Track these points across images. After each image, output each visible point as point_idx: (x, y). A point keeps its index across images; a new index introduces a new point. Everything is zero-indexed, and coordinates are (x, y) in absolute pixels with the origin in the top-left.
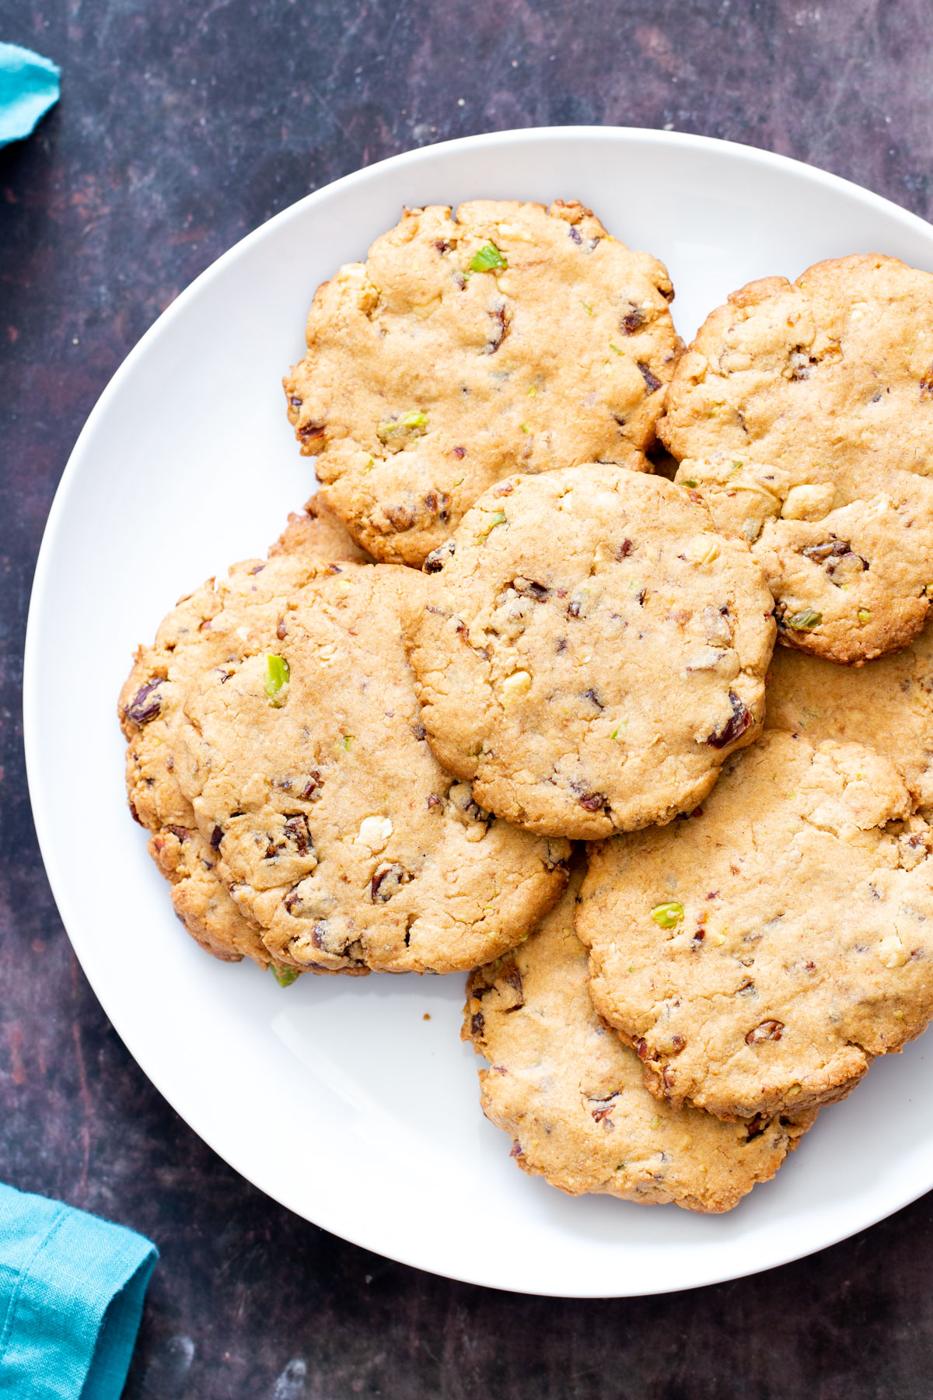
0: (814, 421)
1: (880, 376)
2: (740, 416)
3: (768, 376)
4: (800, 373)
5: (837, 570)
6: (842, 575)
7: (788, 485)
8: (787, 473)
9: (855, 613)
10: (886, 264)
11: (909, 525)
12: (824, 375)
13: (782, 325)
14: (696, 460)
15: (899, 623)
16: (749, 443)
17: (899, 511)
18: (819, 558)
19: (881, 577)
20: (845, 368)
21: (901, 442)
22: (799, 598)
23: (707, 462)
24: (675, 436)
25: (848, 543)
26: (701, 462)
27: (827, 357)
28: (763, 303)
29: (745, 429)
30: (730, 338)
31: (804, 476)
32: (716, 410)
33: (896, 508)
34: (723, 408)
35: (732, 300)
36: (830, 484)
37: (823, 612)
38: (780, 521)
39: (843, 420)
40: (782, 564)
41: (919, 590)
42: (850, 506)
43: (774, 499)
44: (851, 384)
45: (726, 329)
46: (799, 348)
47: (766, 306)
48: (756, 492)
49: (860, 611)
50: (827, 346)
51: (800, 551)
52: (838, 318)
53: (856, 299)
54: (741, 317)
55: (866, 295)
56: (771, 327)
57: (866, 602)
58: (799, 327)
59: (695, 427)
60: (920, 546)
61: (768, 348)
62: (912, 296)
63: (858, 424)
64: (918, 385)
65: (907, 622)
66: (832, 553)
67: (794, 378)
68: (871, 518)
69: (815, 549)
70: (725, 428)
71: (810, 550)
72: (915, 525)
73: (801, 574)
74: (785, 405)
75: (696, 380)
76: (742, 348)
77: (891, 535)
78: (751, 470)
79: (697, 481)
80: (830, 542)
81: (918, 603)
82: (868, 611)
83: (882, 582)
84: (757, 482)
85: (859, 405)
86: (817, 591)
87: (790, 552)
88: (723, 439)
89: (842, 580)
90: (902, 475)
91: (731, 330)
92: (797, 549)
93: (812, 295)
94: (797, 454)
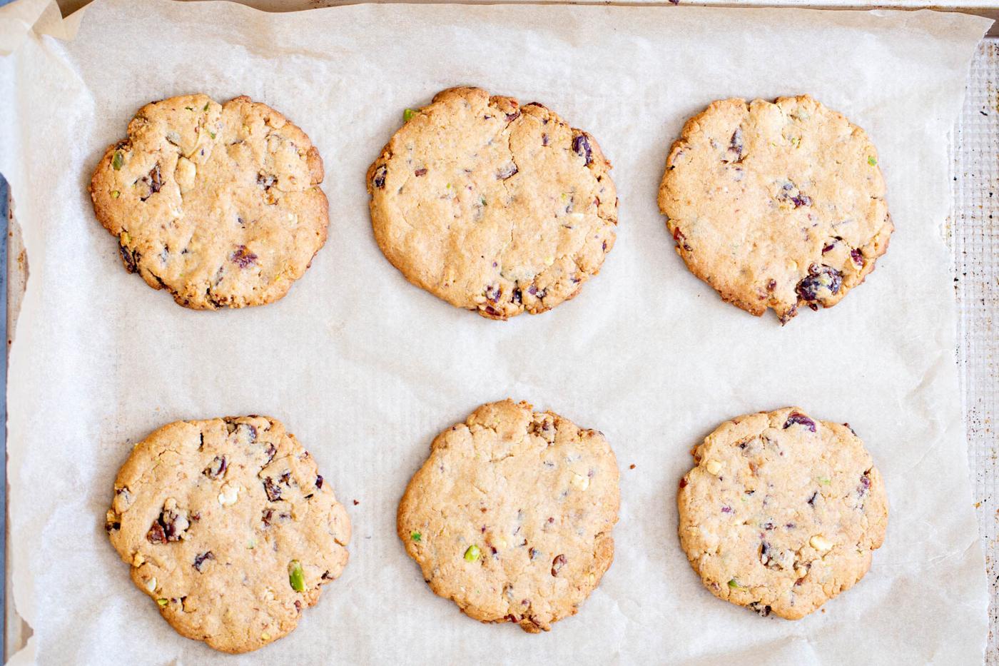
0: (231, 183)
1: (252, 224)
2: (242, 142)
3: (262, 161)
4: (262, 180)
5: (144, 183)
6: (141, 185)
7: (198, 163)
8: (204, 163)
9: (118, 189)
10: (318, 238)
11: (163, 227)
12: (257, 192)
13: (291, 172)
14: (220, 113)
15: (109, 214)
16: (226, 145)
17: (172, 223)
18: (153, 173)
19: (136, 207)
20: (260, 205)
21: (211, 231)
22: (131, 159)
23: (217, 119)
24: (237, 104)
25: (158, 191)
26: (219, 116)
27: (268, 196)
28: (307, 166)
29: (234, 143)
30: (287, 142)
31: (201, 172)
32: (247, 128)
33: (174, 222)
34: (247, 133)
35: (312, 149)
36: (194, 186)
37: (120, 171)
38: (177, 155)
39: (229, 200)
40: (151, 152)
41: (126, 228)
42: (180, 196)
43: (190, 154)
44: (250, 207)
45: (293, 141)
46: (276, 181)
47: (305, 167)
48: (196, 143)
49: (119, 193)
50: (274, 196)
51: (158, 164)
52: (290, 205)
53: (300, 219)
54: (301, 152)
55: (301, 224)
56: (290, 166)
57: (123, 196)
58: (288, 182)
59: (239, 115)
60: (150, 231)
61: (278, 163)
62: (295, 249)
63: (226, 207)
64: (243, 244)
65: (109, 218)
66: (154, 182)
67: (260, 176)
68: (170, 206)
69: (158, 172)
70: (236, 133)
71: (158, 170)
72: (163, 230)
73: (144, 163)
74: (243, 168)
75: (267, 121)
76: (280, 148)
77: (158, 216)
78: (209, 143)
79: (207, 112)
80: (161, 182)
81: (119, 226)
82: (118, 197)
83: (133, 208)
84: (202, 145)
85: (238, 210)
86: (132, 170)
87: (157, 158)
88: (230, 130)
89: (138, 185)
90: (193, 228)
91: (292, 144)
92: (160, 162)
93: (307, 193)
94: (214, 170)
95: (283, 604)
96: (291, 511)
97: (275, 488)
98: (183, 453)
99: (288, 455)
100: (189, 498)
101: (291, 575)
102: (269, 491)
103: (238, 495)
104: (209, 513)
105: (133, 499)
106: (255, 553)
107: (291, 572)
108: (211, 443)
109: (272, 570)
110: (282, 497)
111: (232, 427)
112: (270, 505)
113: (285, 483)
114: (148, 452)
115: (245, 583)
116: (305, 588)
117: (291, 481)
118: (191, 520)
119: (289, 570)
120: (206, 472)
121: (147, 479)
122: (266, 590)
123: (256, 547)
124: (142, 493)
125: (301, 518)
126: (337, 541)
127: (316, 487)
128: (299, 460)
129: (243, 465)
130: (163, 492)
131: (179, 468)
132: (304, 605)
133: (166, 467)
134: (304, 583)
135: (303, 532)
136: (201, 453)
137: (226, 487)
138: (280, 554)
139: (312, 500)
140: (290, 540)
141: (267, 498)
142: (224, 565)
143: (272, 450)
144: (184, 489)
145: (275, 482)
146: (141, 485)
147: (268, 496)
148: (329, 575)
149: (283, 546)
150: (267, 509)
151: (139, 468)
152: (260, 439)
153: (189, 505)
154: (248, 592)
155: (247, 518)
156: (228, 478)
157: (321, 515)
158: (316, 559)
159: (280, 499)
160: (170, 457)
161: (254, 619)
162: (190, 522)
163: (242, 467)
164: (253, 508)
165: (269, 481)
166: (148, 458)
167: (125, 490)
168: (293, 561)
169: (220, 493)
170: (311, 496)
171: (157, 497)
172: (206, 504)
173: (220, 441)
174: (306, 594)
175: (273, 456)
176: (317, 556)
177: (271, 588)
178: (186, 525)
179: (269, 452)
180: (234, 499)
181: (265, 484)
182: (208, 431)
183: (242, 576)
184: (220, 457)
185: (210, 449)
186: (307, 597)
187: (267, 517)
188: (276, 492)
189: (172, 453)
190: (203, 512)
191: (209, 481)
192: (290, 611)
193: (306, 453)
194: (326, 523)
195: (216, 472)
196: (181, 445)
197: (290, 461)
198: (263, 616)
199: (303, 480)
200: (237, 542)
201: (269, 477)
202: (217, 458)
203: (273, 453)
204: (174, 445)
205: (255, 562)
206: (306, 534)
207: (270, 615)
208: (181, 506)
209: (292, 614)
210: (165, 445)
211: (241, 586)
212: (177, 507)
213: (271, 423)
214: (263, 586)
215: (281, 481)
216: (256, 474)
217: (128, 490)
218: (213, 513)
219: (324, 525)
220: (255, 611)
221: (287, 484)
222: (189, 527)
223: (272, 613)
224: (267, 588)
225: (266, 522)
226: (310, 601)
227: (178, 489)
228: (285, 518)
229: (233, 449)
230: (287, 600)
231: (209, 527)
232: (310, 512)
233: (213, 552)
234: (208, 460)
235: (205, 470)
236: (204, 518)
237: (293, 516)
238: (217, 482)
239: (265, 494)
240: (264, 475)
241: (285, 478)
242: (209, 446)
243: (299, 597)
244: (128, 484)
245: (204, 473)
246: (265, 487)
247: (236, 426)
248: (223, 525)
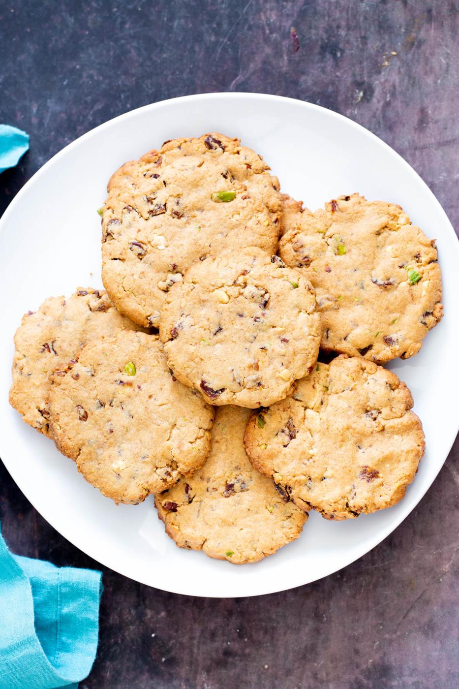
95: (243, 208)
96: (175, 197)
97: (156, 208)
98: (125, 273)
99: (133, 197)
100: (158, 272)
101: (222, 201)
102: (158, 213)
103: (160, 235)
104: (172, 257)
105: (156, 313)
106: (204, 226)
107: (220, 200)
108: (119, 252)
109: (217, 214)
110: (164, 204)
111: (109, 238)
112: (169, 212)
113: (153, 201)
114: (122, 300)
115: (225, 234)
116: (232, 191)
117: (153, 196)
118: (175, 271)
119: (219, 202)
120: (140, 257)
121: (143, 301)
122: (232, 219)
123: (199, 225)
124: (152, 306)
125: (180, 190)
126: (200, 166)
127: (158, 178)
128: (137, 190)
129: (137, 230)
130: (153, 290)
131: (135, 276)
132: (245, 193)
133: (134, 286)
134: (229, 192)
135: (190, 190)
136: (126, 261)
137: (152, 243)
138: (206, 208)
139: (168, 182)
140: (196, 200)
141: (163, 215)
142: (211, 248)
143: (129, 208)
144: (151, 274)
145: (152, 207)
146: (146, 306)
147: (162, 213)
148: (224, 173)
149: (199, 205)
150: (171, 215)
151: (134, 307)
152: (119, 217)
153: (164, 272)
154: (232, 233)
155: (178, 230)
156: (146, 241)
157: (179, 176)
158: (211, 181)
159: (165, 205)
160: (127, 283)
161: (252, 230)
162: (177, 273)
163: (139, 231)
164: (170, 225)
165: (151, 212)
166: (126, 299)
167: (149, 318)
168: (211, 198)
169: (157, 248)
170: (165, 183)
171: (157, 295)
172: (164, 259)
173: (118, 246)
174: (237, 191)
175: (133, 208)
176: (209, 181)
177: (230, 216)
178: (179, 275)
179: (130, 211)
180: (162, 238)
181: (153, 216)
182: (110, 254)
183: (220, 236)
184: (130, 246)
185: (124, 254)
186: (239, 191)
187: (178, 215)
188: (160, 207)
189: (125, 282)
190: (170, 262)
191: (147, 256)
192: (249, 204)
193: (133, 184)
194: (186, 172)
195: (141, 249)
196: (119, 275)
197: (137, 196)
198: (250, 224)
199: (152, 187)
200: (194, 238)
201: (148, 212)
202: (131, 248)
203: (130, 208)
204: (119, 279)
205: (210, 226)
206: (193, 187)
207: (251, 218)
208: (164, 278)
209: (251, 202)
210: (118, 286)
211: (227, 238)
212: (165, 281)
213: (109, 208)
214: (228, 221)
215: (152, 203)
216: (145, 221)
217: (149, 316)
218: (171, 254)
219: (186, 174)
220: (246, 229)
221: (155, 199)
222: (181, 273)
223: (249, 217)
224: (230, 218)
225: (182, 216)
226: (243, 189)
227: (152, 279)
228: (180, 202)
229: (126, 236)
230: (240, 205)
231: (182, 257)
232: (176, 183)
233: (200, 256)
234: (132, 255)
235: (139, 258)
236: (175, 261)
237: (179, 196)
238: (148, 250)
239: (160, 215)
240: (146, 215)
241: (149, 201)
242: (121, 254)
243: (239, 197)
244: (145, 315)
245: (141, 259)
246: (156, 215)
247: (109, 234)
248: (181, 247)
